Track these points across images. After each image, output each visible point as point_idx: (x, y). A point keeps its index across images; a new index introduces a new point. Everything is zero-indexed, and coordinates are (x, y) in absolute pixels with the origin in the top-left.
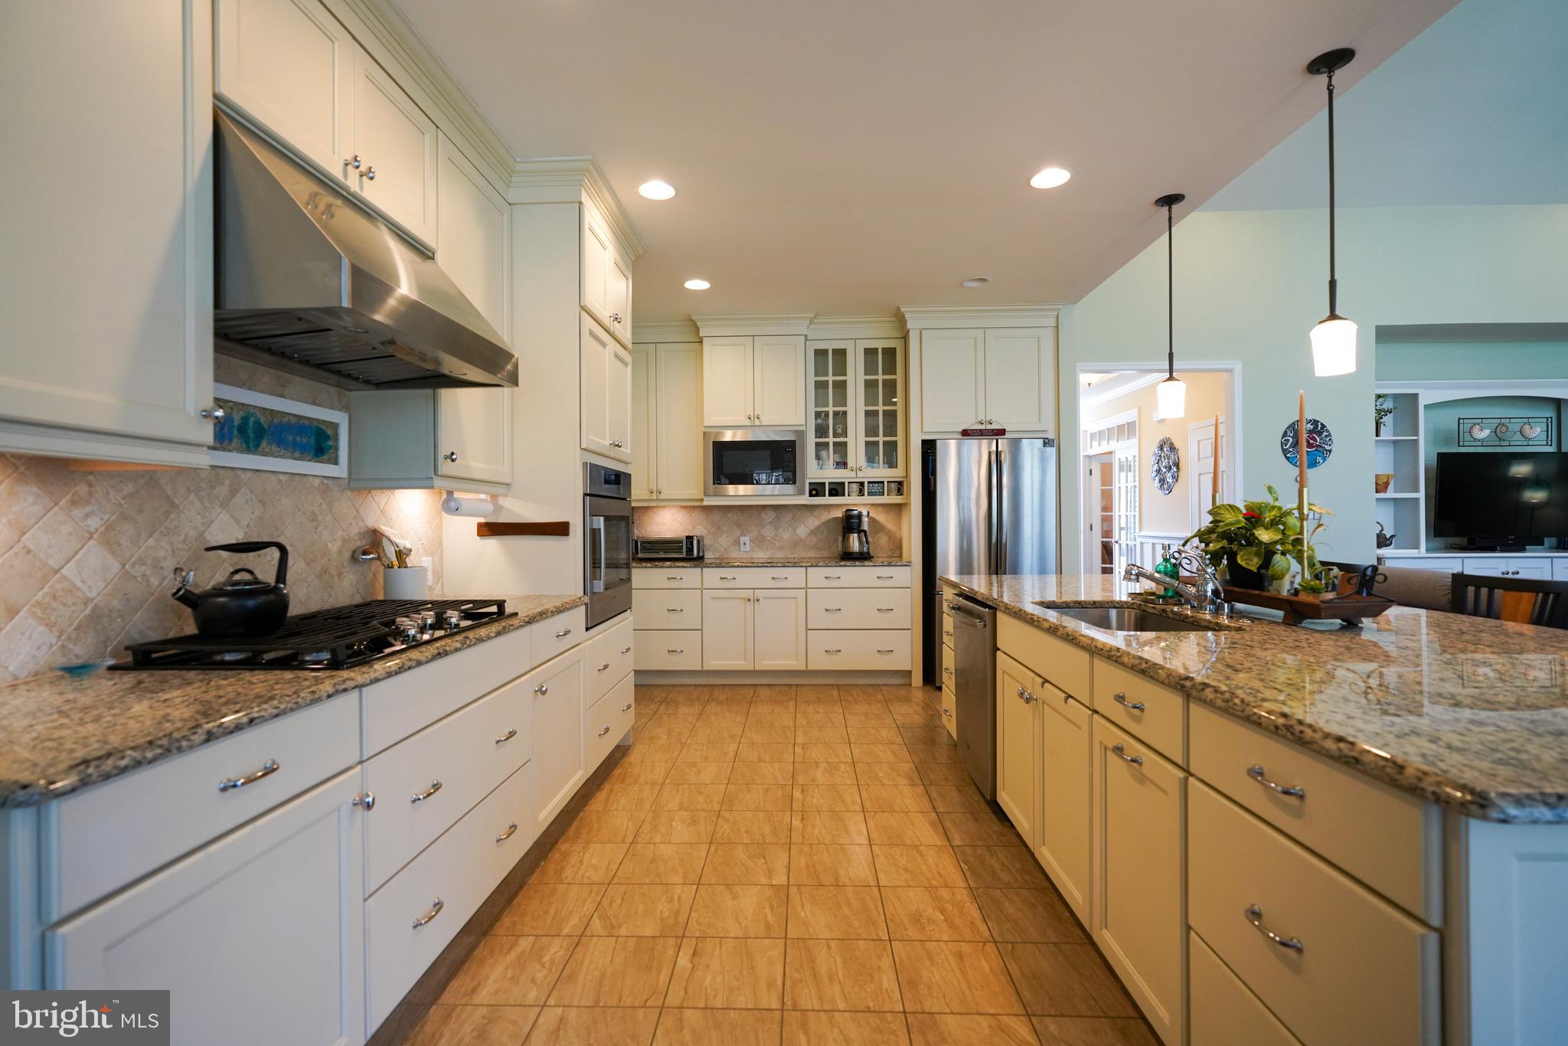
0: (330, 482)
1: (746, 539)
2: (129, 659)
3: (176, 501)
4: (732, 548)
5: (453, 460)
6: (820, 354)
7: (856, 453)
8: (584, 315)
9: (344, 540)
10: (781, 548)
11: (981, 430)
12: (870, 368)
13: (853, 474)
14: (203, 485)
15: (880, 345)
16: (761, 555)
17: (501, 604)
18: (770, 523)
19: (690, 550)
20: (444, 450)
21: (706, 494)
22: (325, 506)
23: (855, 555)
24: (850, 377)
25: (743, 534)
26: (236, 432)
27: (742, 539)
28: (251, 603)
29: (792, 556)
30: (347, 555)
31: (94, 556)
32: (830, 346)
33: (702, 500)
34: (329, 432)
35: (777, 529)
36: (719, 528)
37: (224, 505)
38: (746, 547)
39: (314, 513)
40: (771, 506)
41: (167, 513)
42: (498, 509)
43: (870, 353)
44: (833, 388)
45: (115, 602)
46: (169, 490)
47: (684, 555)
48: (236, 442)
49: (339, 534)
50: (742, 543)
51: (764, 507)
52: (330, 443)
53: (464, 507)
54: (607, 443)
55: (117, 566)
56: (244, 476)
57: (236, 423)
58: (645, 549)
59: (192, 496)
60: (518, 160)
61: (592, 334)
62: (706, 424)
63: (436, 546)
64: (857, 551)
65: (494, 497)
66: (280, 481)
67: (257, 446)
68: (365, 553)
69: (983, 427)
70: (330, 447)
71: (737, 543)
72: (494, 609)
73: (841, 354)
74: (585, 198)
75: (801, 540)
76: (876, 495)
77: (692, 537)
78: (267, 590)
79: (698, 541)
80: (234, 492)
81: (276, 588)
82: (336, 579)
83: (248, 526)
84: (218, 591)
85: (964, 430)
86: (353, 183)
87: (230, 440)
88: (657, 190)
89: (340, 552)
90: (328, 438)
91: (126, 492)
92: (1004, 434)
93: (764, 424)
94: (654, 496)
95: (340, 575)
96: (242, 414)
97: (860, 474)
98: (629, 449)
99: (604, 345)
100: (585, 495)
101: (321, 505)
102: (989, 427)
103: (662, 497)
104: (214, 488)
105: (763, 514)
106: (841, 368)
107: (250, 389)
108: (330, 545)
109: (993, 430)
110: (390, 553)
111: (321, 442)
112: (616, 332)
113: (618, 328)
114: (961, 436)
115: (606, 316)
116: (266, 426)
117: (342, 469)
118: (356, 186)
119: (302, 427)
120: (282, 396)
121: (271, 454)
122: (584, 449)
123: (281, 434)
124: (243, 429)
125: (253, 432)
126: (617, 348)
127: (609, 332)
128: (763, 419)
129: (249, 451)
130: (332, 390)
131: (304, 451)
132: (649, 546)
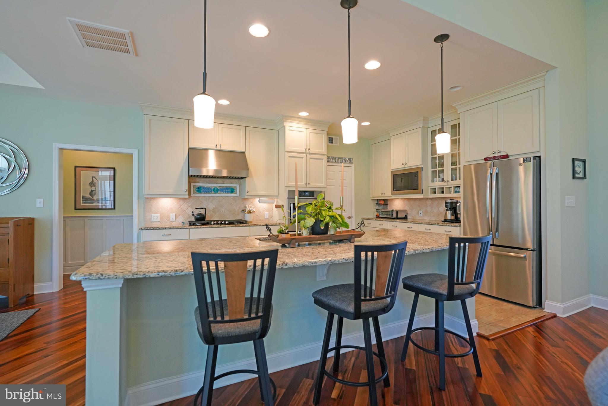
0: (236, 197)
1: (421, 212)
2: (188, 222)
3: (202, 202)
4: (417, 215)
5: (248, 192)
7: (447, 174)
8: (287, 153)
9: (239, 208)
10: (434, 216)
11: (494, 157)
13: (446, 184)
14: (207, 199)
16: (427, 219)
18: (430, 205)
19: (393, 215)
20: (246, 191)
21: (392, 194)
22: (234, 202)
23: (448, 220)
25: (421, 210)
27: (420, 211)
29: (437, 220)
30: (240, 210)
32: (437, 128)
33: (391, 196)
35: (432, 208)
36: (412, 207)
37: (211, 202)
38: (421, 216)
39: (231, 203)
41: (201, 203)
42: (277, 201)
43: (454, 127)
46: (201, 200)
47: (391, 217)
48: (213, 192)
49: (238, 207)
50: (420, 214)
53: (263, 201)
54: (303, 183)
56: (215, 197)
57: (213, 189)
58: (382, 214)
59: (205, 201)
61: (289, 157)
62: (392, 168)
63: (271, 210)
64: (450, 219)
66: (223, 198)
68: (243, 210)
70: (235, 191)
71: (418, 213)
74: (285, 124)
75: (441, 213)
77: (393, 210)
78: (202, 215)
79: (397, 212)
80: (213, 200)
82: (237, 215)
83: (216, 205)
84: (197, 215)
85: (485, 158)
87: (211, 192)
88: (304, 114)
89: (238, 210)
90: (234, 189)
91: (194, 200)
92: (507, 158)
94: (385, 195)
97: (449, 183)
98: (324, 183)
99: (302, 158)
100: (287, 198)
104: (209, 199)
105: (427, 202)
107: (217, 183)
108: (235, 209)
109: (500, 156)
110: (247, 211)
111: (232, 191)
112: (310, 152)
113: (311, 151)
114: (484, 161)
115: (303, 150)
116: (219, 189)
117: (237, 195)
118: (219, 148)
119: (227, 188)
120: (224, 184)
121: (220, 193)
122: (286, 187)
123: (222, 190)
124: (214, 190)
125: (216, 190)
126: (312, 156)
127: (306, 153)
128: (408, 164)
129: (215, 193)
130: (236, 180)
131: (228, 192)
132: (383, 213)
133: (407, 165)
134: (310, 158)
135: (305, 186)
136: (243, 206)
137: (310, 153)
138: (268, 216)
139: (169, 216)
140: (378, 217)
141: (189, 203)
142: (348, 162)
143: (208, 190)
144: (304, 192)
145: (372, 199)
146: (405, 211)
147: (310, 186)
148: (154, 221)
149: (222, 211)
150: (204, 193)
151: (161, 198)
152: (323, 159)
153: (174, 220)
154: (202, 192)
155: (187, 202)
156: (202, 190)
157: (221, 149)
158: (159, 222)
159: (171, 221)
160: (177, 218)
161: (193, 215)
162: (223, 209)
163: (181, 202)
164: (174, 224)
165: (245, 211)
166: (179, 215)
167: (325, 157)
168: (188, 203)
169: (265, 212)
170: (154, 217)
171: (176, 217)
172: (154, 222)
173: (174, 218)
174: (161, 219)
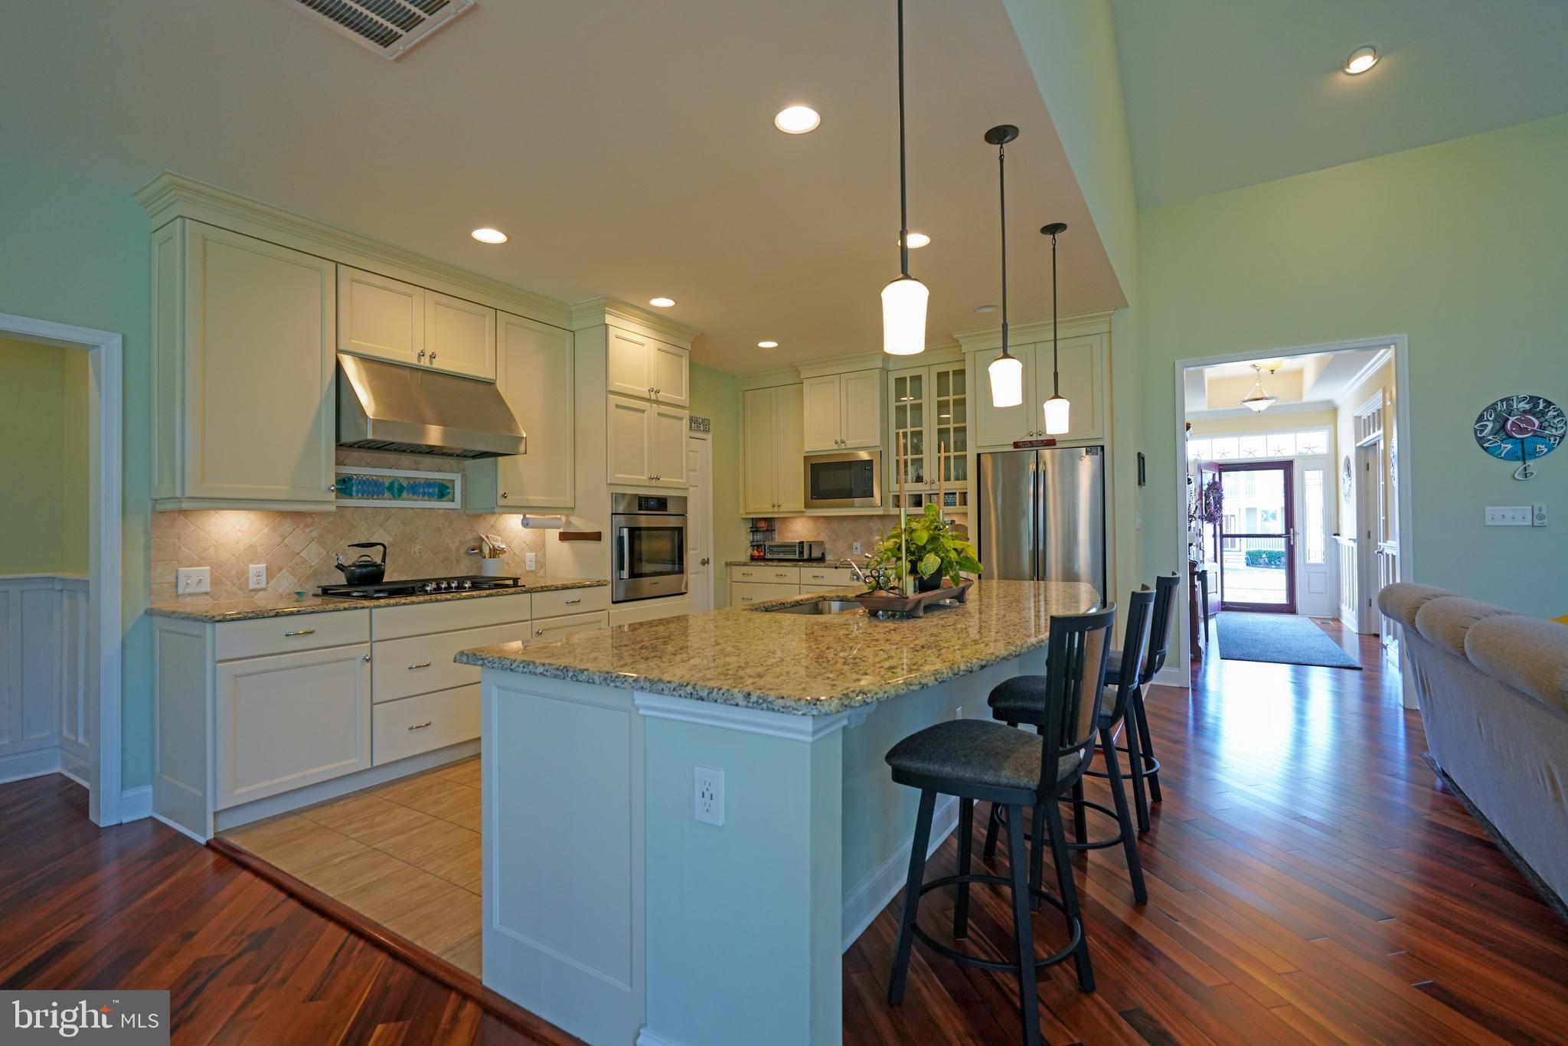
0: (451, 511)
1: (857, 544)
2: (320, 591)
3: (355, 524)
4: (847, 552)
5: (506, 497)
6: (900, 382)
7: (930, 471)
8: (610, 396)
9: (461, 542)
11: (1030, 442)
12: (942, 391)
13: (927, 487)
14: (369, 516)
15: (951, 368)
17: (515, 580)
18: (876, 530)
19: (801, 553)
20: (500, 492)
21: (806, 506)
22: (447, 524)
24: (924, 401)
25: (856, 541)
26: (386, 491)
27: (854, 544)
28: (364, 570)
30: (463, 550)
31: (314, 547)
32: (908, 374)
33: (804, 512)
34: (448, 484)
36: (837, 535)
37: (381, 525)
38: (857, 552)
39: (439, 528)
40: (877, 515)
41: (350, 529)
42: (568, 523)
43: (942, 376)
44: (911, 410)
45: (324, 568)
46: (351, 519)
47: (797, 557)
48: (387, 494)
49: (458, 539)
50: (854, 548)
51: (872, 516)
52: (449, 491)
53: (531, 522)
54: (645, 477)
55: (325, 553)
56: (393, 511)
57: (387, 485)
58: (771, 552)
59: (363, 522)
60: (571, 304)
61: (618, 406)
62: (807, 449)
63: (540, 547)
65: (567, 516)
66: (416, 512)
67: (399, 496)
68: (473, 550)
69: (1034, 438)
70: (449, 493)
71: (850, 547)
72: (511, 582)
73: (917, 379)
74: (609, 319)
76: (951, 505)
77: (803, 542)
78: (374, 565)
79: (810, 546)
80: (387, 519)
81: (380, 565)
82: (455, 563)
83: (395, 535)
84: (354, 565)
85: (1014, 443)
86: (425, 363)
87: (383, 495)
88: (662, 303)
89: (458, 549)
90: (447, 488)
92: (1055, 445)
93: (848, 447)
94: (776, 509)
95: (458, 561)
96: (389, 481)
97: (934, 487)
98: (684, 479)
99: (643, 411)
100: (612, 514)
101: (444, 524)
102: (1040, 438)
103: (781, 510)
104: (375, 517)
105: (871, 523)
106: (917, 393)
107: (397, 469)
108: (450, 545)
109: (1043, 441)
110: (486, 551)
111: (443, 491)
112: (660, 399)
113: (663, 395)
114: (1011, 449)
115: (643, 391)
116: (405, 485)
117: (457, 504)
118: (427, 364)
119: (429, 484)
120: (417, 469)
121: (409, 499)
122: (610, 484)
123: (415, 488)
124: (390, 488)
125: (396, 490)
126: (664, 409)
127: (650, 400)
128: (847, 442)
129: (394, 498)
130: (452, 462)
131: (431, 496)
132: (775, 549)
133: (845, 445)
134: (659, 414)
135: (648, 484)
136: (471, 537)
137: (657, 402)
138: (534, 565)
139: (243, 574)
140: (753, 558)
141: (312, 528)
142: (702, 427)
143: (371, 488)
144: (647, 498)
145: (743, 518)
146: (821, 544)
147: (658, 483)
148: (188, 591)
149: (415, 553)
150: (360, 495)
151: (213, 512)
152: (685, 421)
153: (263, 585)
154: (354, 494)
155: (306, 526)
156: (354, 488)
157: (433, 366)
158: (206, 593)
159: (251, 590)
160: (273, 577)
161: (340, 567)
162: (417, 548)
163: (287, 525)
164: (262, 601)
165: (481, 551)
166: (280, 569)
167: (686, 413)
168: (307, 530)
169: (528, 554)
170: (188, 577)
171: (270, 574)
172: (190, 595)
173: (264, 578)
174: (213, 584)
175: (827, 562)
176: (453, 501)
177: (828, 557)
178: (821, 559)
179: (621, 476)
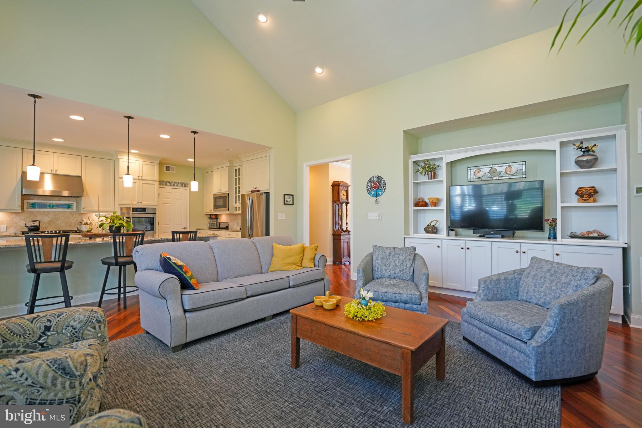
0: (72, 212)
3: (37, 215)
5: (84, 208)
6: (236, 171)
8: (120, 179)
9: (76, 221)
11: (254, 191)
14: (42, 213)
18: (240, 219)
20: (82, 207)
21: (214, 211)
22: (71, 216)
24: (241, 176)
30: (77, 223)
32: (238, 168)
37: (46, 216)
39: (68, 217)
41: (35, 217)
44: (238, 180)
48: (48, 207)
54: (136, 202)
56: (51, 212)
58: (213, 226)
59: (40, 215)
60: (111, 153)
62: (213, 192)
66: (59, 212)
67: (53, 208)
68: (80, 223)
71: (234, 224)
73: (240, 170)
74: (119, 157)
78: (36, 226)
79: (219, 224)
80: (48, 214)
81: (38, 226)
83: (51, 219)
84: (31, 226)
86: (53, 172)
89: (75, 223)
90: (71, 206)
91: (27, 214)
92: (259, 192)
93: (222, 192)
94: (211, 212)
95: (74, 226)
96: (49, 204)
98: (155, 203)
99: (135, 183)
104: (44, 214)
106: (239, 174)
107: (52, 201)
108: (72, 221)
110: (83, 223)
111: (69, 207)
113: (143, 178)
115: (136, 177)
116: (55, 205)
117: (75, 210)
118: (55, 173)
119: (63, 205)
120: (60, 201)
121: (56, 209)
122: (121, 204)
123: (58, 206)
125: (52, 206)
126: (144, 182)
127: (139, 179)
128: (221, 190)
129: (51, 209)
130: (74, 199)
131: (64, 208)
134: (143, 183)
135: (137, 204)
136: (80, 219)
137: (142, 180)
140: (210, 227)
141: (22, 216)
142: (183, 185)
143: (43, 206)
144: (137, 209)
145: (206, 215)
147: (142, 204)
150: (39, 208)
152: (154, 184)
153: (5, 231)
154: (36, 208)
156: (37, 206)
157: (57, 173)
159: (1, 232)
161: (26, 226)
162: (59, 222)
163: (14, 216)
164: (5, 234)
166: (11, 227)
167: (157, 183)
168: (20, 217)
171: (8, 228)
173: (5, 229)
175: (229, 229)
176: (73, 209)
177: (230, 227)
178: (227, 228)
179: (124, 202)
